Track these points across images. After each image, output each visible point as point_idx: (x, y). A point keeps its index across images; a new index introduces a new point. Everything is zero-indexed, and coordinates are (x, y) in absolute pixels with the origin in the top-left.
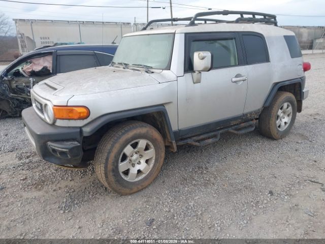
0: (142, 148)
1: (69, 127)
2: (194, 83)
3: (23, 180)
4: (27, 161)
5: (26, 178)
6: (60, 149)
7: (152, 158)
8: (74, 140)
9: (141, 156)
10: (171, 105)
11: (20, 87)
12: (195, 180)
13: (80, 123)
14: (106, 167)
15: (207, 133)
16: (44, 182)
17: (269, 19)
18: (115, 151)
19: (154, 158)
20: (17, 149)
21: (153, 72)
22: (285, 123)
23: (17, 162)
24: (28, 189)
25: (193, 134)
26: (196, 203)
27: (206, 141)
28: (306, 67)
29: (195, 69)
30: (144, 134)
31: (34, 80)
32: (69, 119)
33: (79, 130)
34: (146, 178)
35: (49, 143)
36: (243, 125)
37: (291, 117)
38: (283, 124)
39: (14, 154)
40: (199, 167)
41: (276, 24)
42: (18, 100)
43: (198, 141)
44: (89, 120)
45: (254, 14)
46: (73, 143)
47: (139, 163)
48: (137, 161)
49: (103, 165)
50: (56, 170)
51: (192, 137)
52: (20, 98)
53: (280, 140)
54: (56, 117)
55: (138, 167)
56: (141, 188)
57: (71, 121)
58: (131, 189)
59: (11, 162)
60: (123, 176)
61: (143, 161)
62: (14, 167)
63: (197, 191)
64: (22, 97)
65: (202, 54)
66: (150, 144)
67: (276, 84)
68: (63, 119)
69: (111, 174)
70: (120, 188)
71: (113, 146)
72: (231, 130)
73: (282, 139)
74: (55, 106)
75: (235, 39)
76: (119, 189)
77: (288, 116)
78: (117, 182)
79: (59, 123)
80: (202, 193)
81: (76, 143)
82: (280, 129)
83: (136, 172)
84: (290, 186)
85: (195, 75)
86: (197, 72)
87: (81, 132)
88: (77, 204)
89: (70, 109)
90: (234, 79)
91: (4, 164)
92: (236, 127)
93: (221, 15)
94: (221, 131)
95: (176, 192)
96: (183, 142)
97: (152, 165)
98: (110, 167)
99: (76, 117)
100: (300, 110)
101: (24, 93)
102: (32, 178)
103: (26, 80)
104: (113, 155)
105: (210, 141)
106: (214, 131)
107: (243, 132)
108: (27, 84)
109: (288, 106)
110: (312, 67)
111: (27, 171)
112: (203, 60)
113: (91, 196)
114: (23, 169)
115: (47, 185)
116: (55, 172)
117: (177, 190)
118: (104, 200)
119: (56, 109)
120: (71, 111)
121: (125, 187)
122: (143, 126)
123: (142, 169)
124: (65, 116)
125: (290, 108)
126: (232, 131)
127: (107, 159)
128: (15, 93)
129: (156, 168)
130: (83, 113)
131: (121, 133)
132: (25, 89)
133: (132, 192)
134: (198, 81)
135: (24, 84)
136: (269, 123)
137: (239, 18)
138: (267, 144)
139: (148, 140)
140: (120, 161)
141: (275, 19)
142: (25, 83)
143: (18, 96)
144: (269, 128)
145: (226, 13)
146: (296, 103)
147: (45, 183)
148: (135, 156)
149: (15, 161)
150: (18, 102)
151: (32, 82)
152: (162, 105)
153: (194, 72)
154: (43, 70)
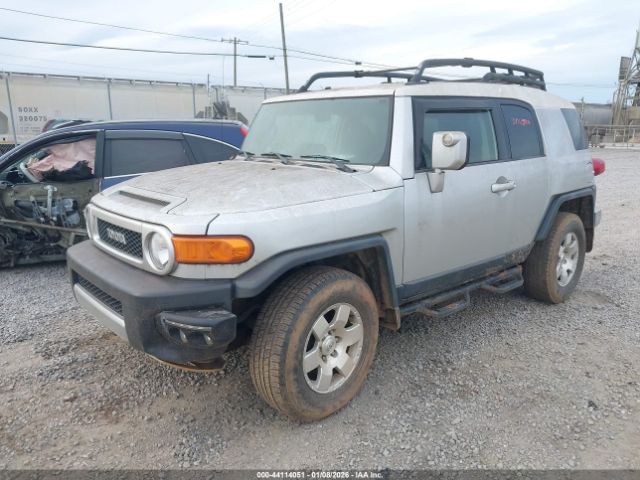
0: (342, 322)
1: (207, 281)
2: (432, 192)
3: (72, 400)
4: (66, 359)
5: (75, 398)
6: (191, 327)
7: (357, 343)
8: (218, 306)
9: (338, 339)
10: (394, 234)
11: (21, 203)
12: (438, 386)
13: (231, 272)
14: (282, 363)
15: (447, 291)
16: (119, 402)
17: (533, 79)
18: (300, 327)
19: (361, 344)
20: (32, 335)
21: (355, 171)
22: (569, 271)
23: (41, 362)
24: (89, 419)
25: (425, 295)
26: (460, 431)
27: (449, 307)
28: (599, 169)
29: (434, 165)
30: (349, 292)
31: (56, 189)
32: (209, 264)
33: (229, 286)
34: (347, 385)
35: (164, 316)
36: (503, 276)
37: (576, 260)
38: (565, 274)
39: (30, 347)
40: (434, 361)
41: (543, 87)
42: (14, 231)
43: (435, 307)
44: (251, 263)
45: (511, 68)
46: (219, 312)
47: (335, 354)
48: (331, 351)
49: (276, 358)
50: (138, 377)
51: (424, 299)
52: (21, 228)
53: (563, 305)
54: (180, 258)
55: (333, 362)
56: (339, 406)
57: (213, 267)
58: (324, 409)
59: (29, 364)
60: (309, 382)
61: (341, 349)
62: (41, 374)
63: (452, 408)
64: (24, 226)
65: (452, 135)
66: (356, 313)
67: (556, 197)
68: (196, 263)
69: (291, 377)
70: (305, 407)
71: (296, 318)
72: (485, 285)
73: (563, 302)
74: (176, 235)
75: (490, 111)
76: (303, 411)
77: (572, 258)
78: (300, 396)
79: (184, 271)
80: (462, 412)
81: (225, 312)
82: (560, 284)
83: (331, 373)
84: (621, 390)
85: (434, 176)
86: (438, 171)
87: (234, 289)
88: (213, 446)
89: (213, 243)
90: (496, 187)
91: (12, 368)
92: (492, 278)
93: (460, 67)
94: (468, 288)
95: (409, 411)
96: (407, 309)
97: (356, 358)
98: (290, 362)
99: (225, 259)
100: (589, 248)
101: (32, 217)
102: (89, 395)
103: (38, 188)
104: (296, 337)
105: (456, 306)
106: (458, 288)
107: (507, 288)
108: (40, 199)
109: (573, 239)
110: (607, 167)
111: (74, 381)
112: (452, 148)
113: (236, 429)
114: (62, 378)
115: (128, 409)
116: (136, 380)
117: (410, 407)
118: (267, 435)
119: (182, 242)
120: (216, 246)
121: (313, 405)
122: (345, 277)
123: (340, 367)
124: (201, 257)
125: (575, 243)
126: (488, 287)
127: (285, 345)
128: (9, 215)
129: (365, 364)
130: (240, 249)
131: (309, 292)
132: (35, 208)
133: (325, 414)
134: (440, 189)
135: (32, 199)
136: (544, 272)
137: (488, 74)
138: (539, 312)
139: (353, 305)
140: (305, 349)
141: (542, 79)
142: (35, 196)
143: (16, 224)
144: (545, 282)
145: (468, 63)
146: (584, 233)
147: (124, 405)
148: (329, 340)
149: (36, 361)
150: (15, 236)
151: (50, 194)
152: (379, 234)
153: (433, 170)
154: (78, 169)
